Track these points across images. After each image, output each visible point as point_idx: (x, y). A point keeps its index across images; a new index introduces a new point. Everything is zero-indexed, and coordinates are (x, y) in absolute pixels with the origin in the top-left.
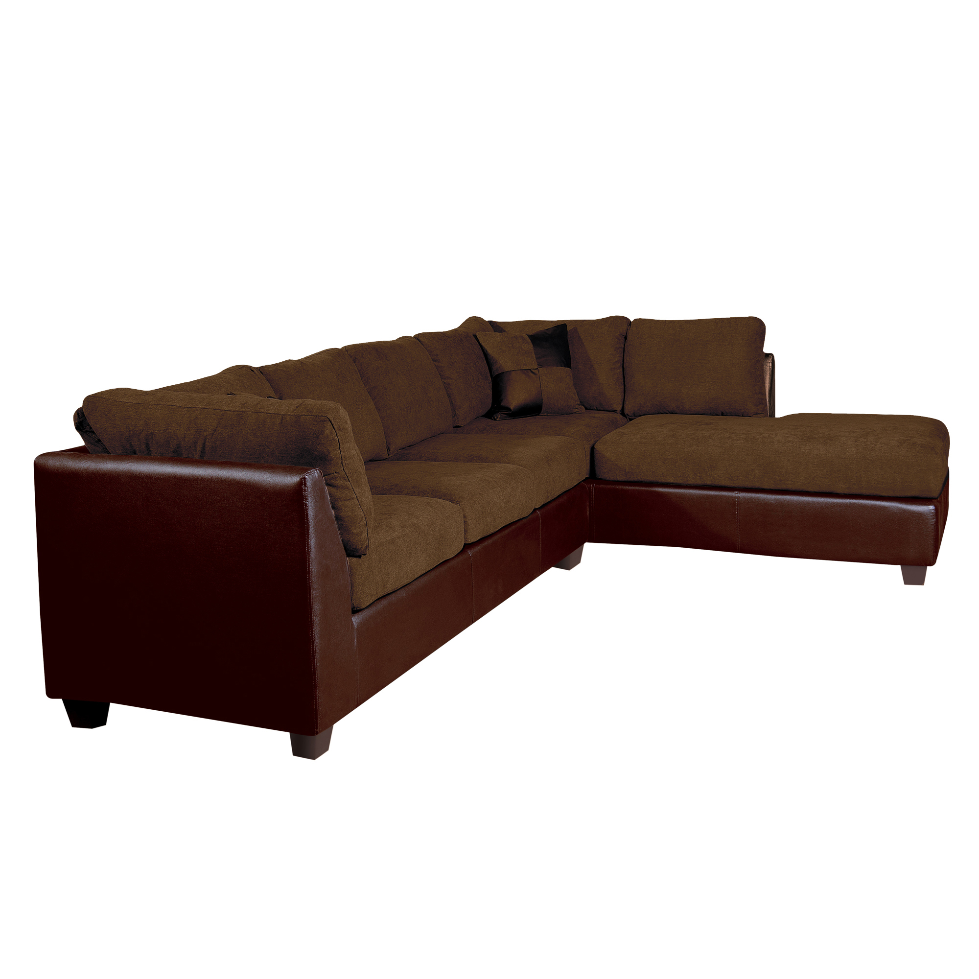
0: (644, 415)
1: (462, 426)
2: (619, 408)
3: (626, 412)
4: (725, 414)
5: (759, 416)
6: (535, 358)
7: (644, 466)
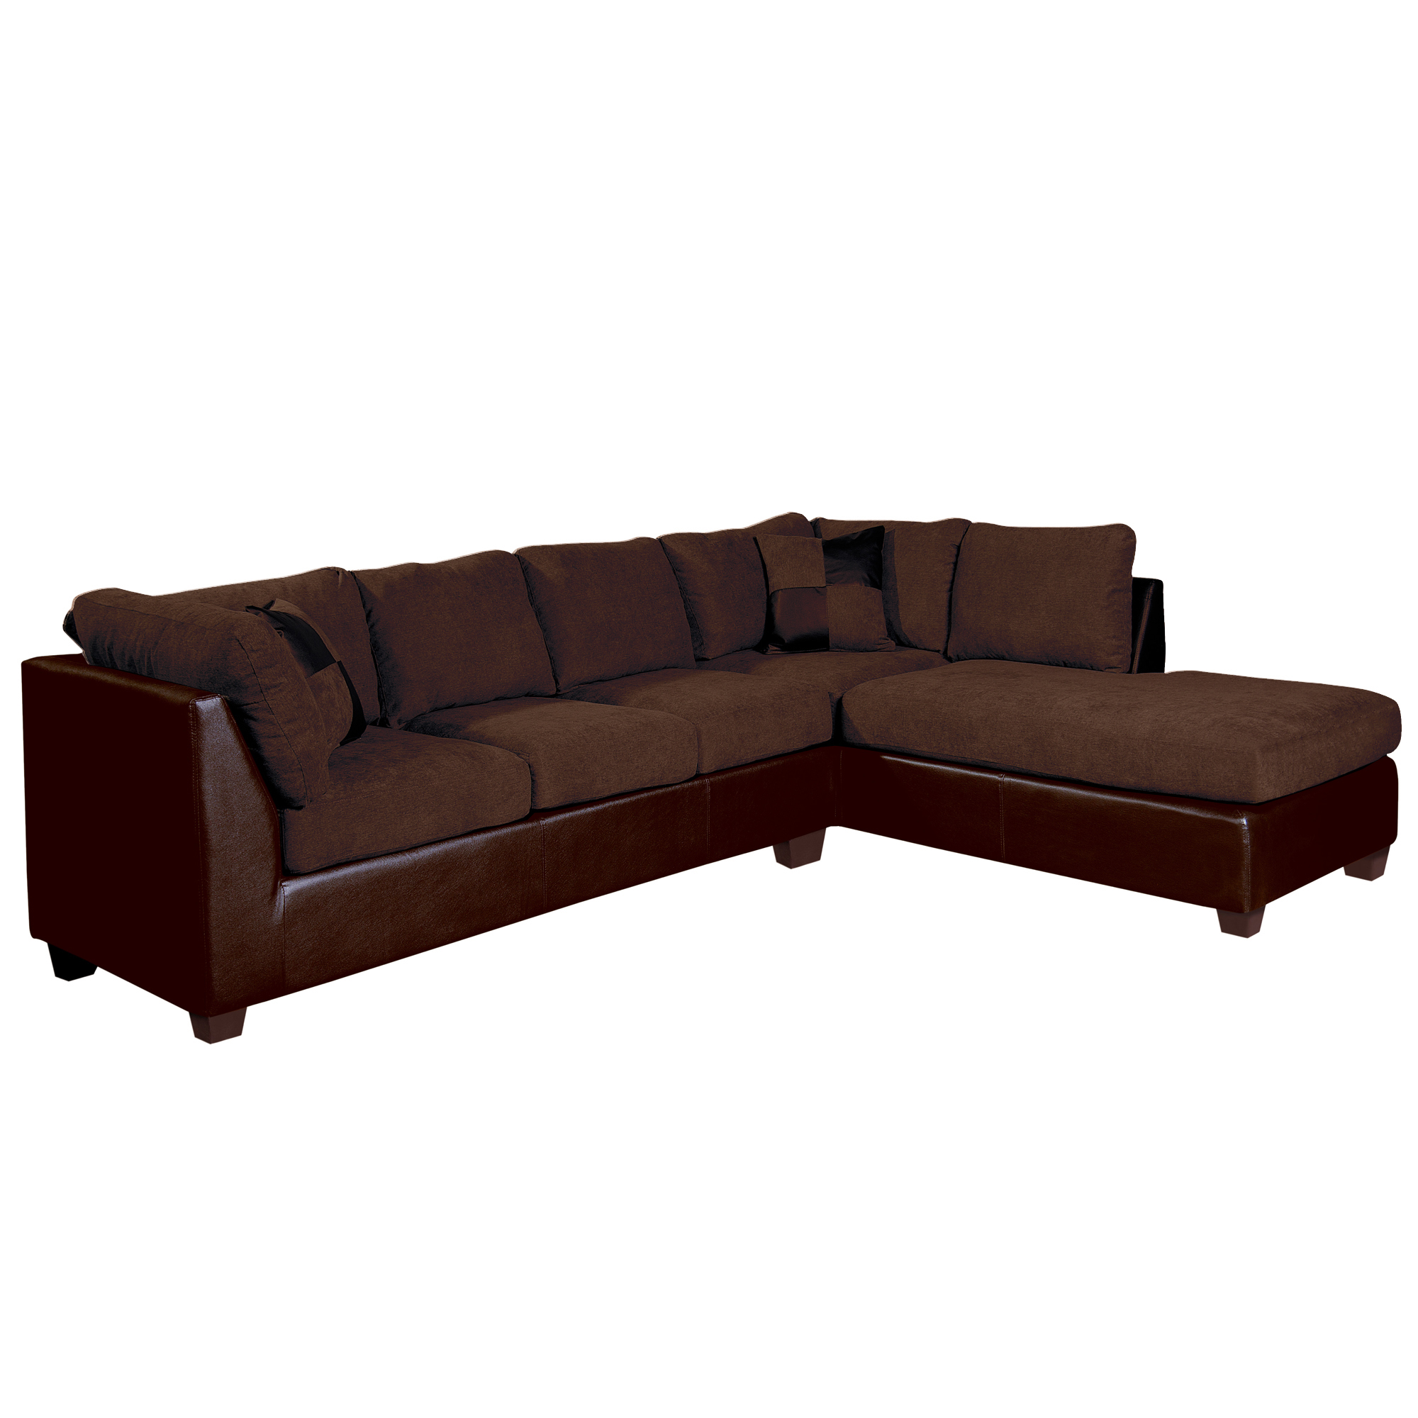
0: (970, 659)
1: (710, 658)
2: (941, 647)
3: (950, 653)
4: (1068, 665)
5: (1113, 670)
6: (824, 573)
7: (894, 729)
